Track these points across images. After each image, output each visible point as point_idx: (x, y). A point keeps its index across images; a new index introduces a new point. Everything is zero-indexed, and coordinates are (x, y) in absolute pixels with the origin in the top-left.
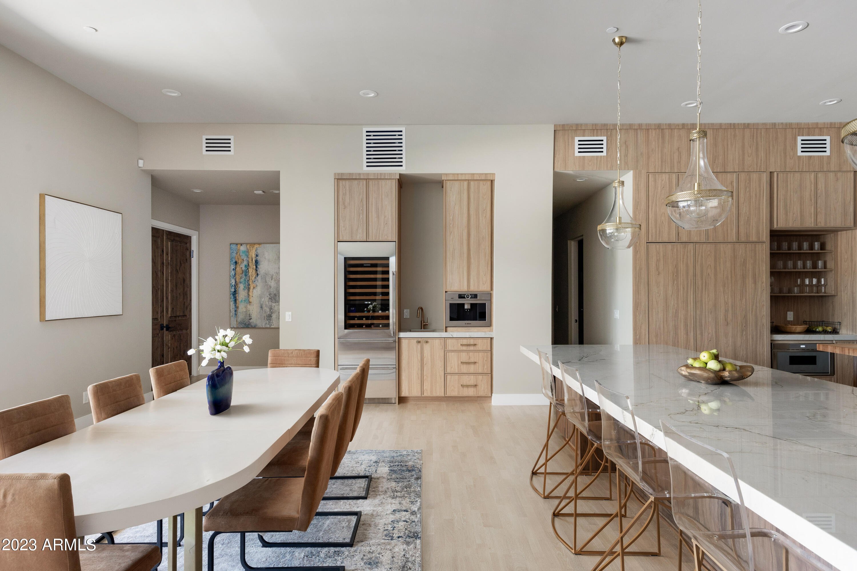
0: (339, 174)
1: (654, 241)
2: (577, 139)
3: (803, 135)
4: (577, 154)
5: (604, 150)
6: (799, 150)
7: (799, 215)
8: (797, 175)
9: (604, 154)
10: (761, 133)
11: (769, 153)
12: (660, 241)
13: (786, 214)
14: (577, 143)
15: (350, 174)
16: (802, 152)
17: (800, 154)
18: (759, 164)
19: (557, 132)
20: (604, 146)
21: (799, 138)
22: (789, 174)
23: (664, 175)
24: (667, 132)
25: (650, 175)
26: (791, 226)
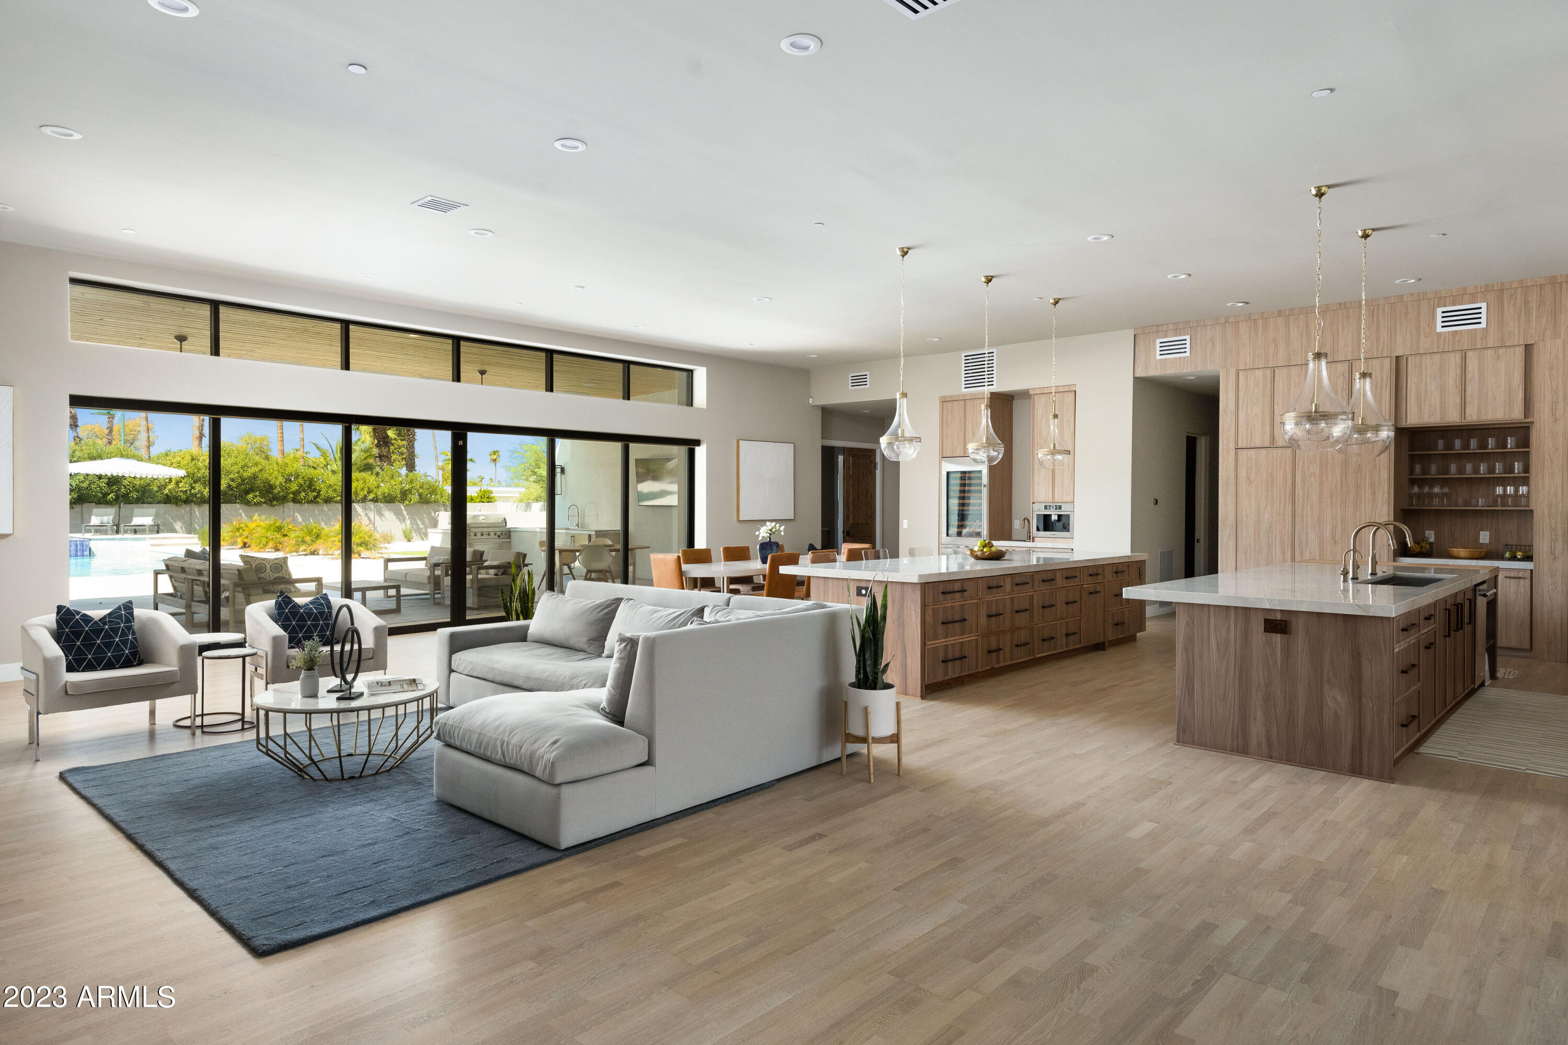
0: (942, 397)
1: (1244, 446)
2: (1158, 341)
3: (1445, 306)
4: (1158, 357)
5: (1188, 350)
6: (1439, 324)
7: (1438, 407)
8: (1437, 358)
9: (1188, 354)
10: (1384, 310)
11: (1396, 332)
12: (1252, 446)
13: (1420, 407)
14: (1158, 345)
15: (951, 396)
16: (1443, 327)
17: (1439, 329)
18: (1381, 348)
19: (1137, 337)
20: (1188, 346)
21: (1439, 311)
22: (1424, 357)
23: (1257, 371)
24: (1260, 322)
25: (1241, 373)
26: (1426, 421)
